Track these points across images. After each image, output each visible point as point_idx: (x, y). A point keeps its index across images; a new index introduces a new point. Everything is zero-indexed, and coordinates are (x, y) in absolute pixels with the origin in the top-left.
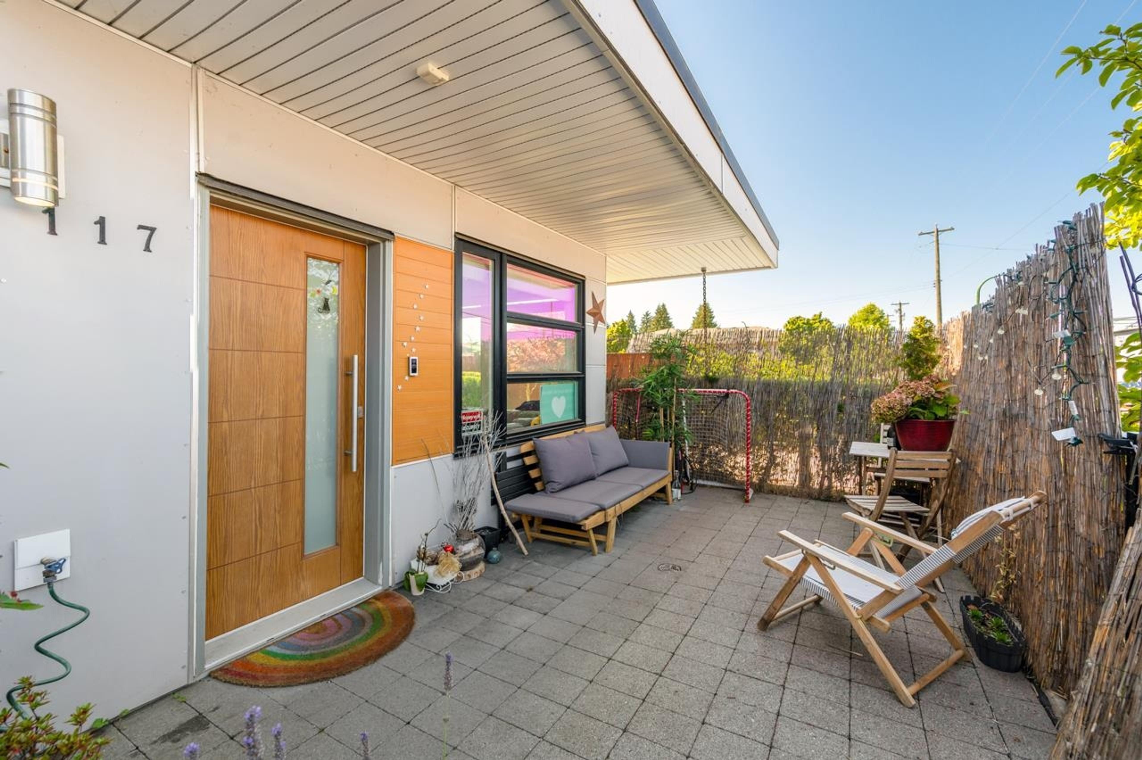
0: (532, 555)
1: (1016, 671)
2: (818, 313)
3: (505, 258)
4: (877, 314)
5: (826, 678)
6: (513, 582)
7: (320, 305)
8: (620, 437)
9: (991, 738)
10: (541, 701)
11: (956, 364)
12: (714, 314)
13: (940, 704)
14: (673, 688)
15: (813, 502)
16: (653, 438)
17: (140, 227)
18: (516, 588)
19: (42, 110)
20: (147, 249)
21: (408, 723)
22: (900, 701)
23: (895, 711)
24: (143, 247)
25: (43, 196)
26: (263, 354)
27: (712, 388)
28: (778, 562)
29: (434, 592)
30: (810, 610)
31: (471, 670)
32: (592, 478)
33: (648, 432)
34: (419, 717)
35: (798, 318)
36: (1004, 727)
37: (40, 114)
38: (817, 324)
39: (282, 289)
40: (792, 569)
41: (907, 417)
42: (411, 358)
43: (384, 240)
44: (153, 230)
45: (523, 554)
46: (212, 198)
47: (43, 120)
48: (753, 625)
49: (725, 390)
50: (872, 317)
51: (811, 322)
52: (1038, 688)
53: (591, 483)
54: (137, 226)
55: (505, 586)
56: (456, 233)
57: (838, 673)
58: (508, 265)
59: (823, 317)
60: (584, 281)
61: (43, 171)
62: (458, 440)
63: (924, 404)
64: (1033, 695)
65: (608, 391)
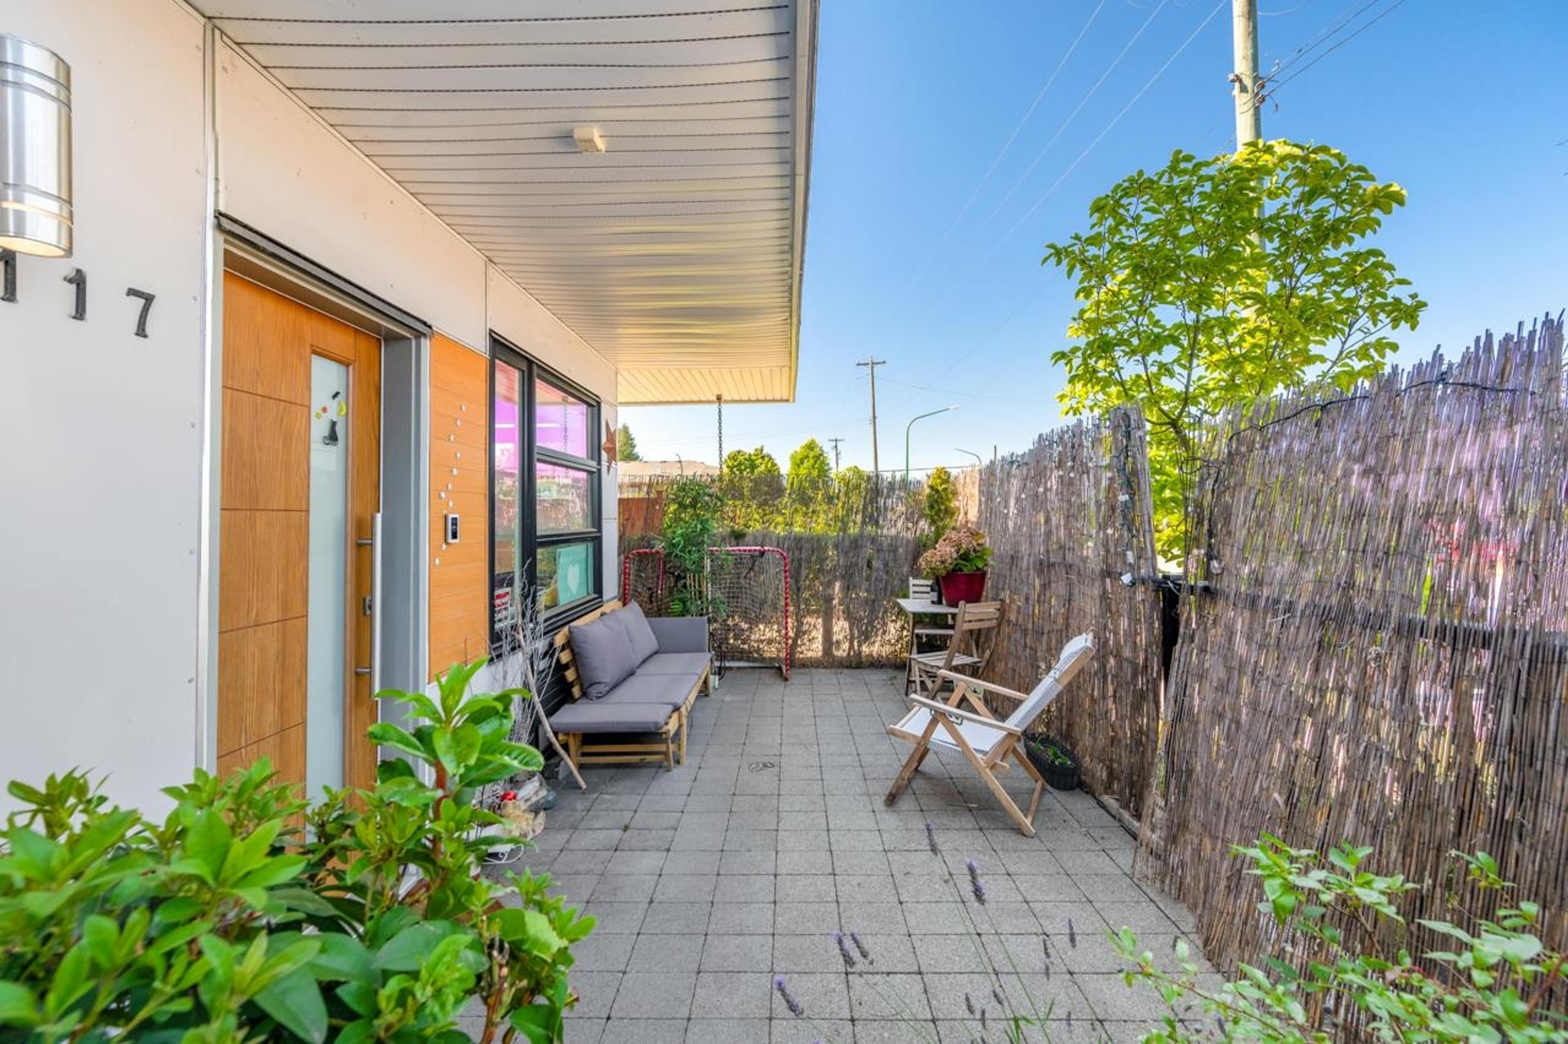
0: (593, 787)
1: (1072, 788)
2: (759, 447)
3: (535, 370)
4: (817, 451)
5: (963, 833)
6: (596, 825)
7: (326, 432)
8: (647, 614)
9: (1088, 843)
10: (741, 938)
11: (973, 515)
12: (636, 442)
13: (1047, 828)
14: (855, 883)
15: (846, 671)
16: (683, 614)
17: (132, 292)
18: (605, 832)
19: (55, 81)
20: (141, 331)
21: (609, 1018)
22: (1024, 835)
23: (1023, 844)
24: (134, 328)
25: (54, 240)
26: (258, 514)
27: (737, 545)
28: (904, 729)
29: (495, 865)
30: (913, 778)
31: (634, 937)
32: (632, 674)
33: (677, 607)
34: (615, 1006)
35: (739, 452)
36: (1091, 831)
37: (52, 89)
38: (760, 461)
39: (283, 404)
40: (919, 733)
41: (954, 570)
42: (451, 516)
43: (419, 335)
44: (149, 299)
45: (580, 788)
46: (226, 251)
47: (56, 99)
48: (879, 803)
49: (758, 548)
50: (812, 454)
51: (753, 457)
52: (1095, 797)
53: (632, 679)
54: (126, 290)
55: (589, 832)
56: (491, 330)
57: (970, 826)
58: (537, 381)
59: (765, 452)
60: (599, 404)
61: (55, 192)
62: (495, 637)
63: (965, 557)
64: (1093, 803)
65: (619, 555)
